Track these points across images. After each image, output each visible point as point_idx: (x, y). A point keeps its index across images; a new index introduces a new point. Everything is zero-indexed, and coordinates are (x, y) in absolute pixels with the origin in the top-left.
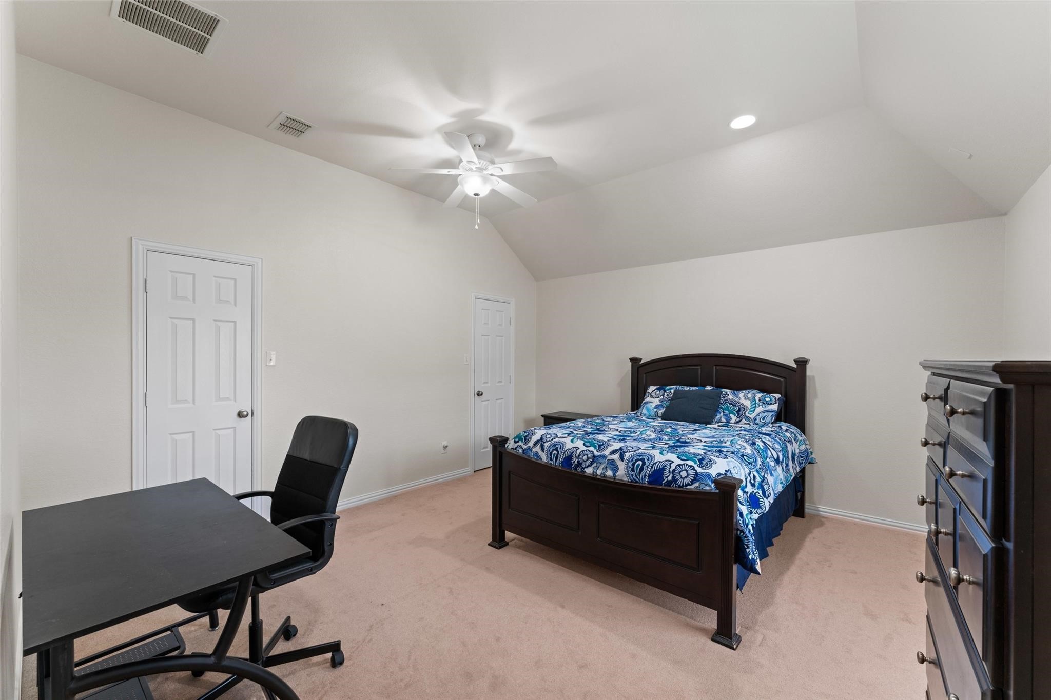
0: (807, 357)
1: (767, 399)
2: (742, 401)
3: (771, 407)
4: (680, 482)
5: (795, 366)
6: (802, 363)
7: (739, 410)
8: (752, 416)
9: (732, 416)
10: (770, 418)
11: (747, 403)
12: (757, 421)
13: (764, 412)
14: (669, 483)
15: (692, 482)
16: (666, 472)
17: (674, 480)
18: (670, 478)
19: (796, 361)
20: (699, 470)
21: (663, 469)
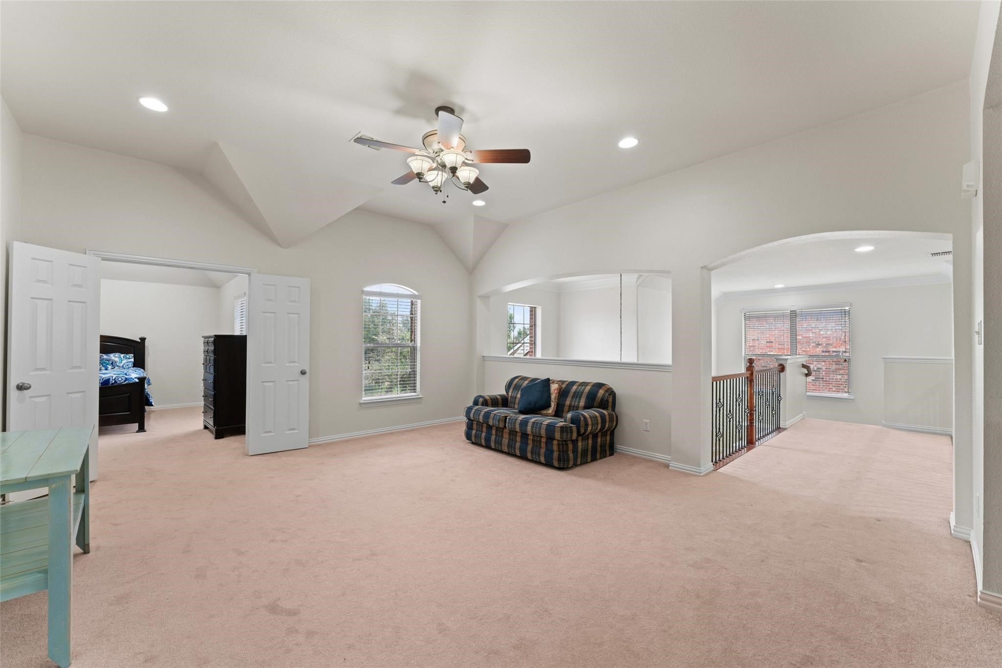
0: (145, 337)
1: (128, 357)
2: (113, 358)
3: (130, 360)
4: (119, 382)
5: (140, 341)
6: (143, 340)
7: (112, 363)
8: (121, 365)
9: (108, 366)
10: (131, 365)
11: (117, 359)
12: (124, 367)
13: (127, 362)
14: (113, 384)
15: (125, 381)
16: (111, 380)
17: (115, 382)
18: (113, 382)
19: (140, 339)
20: (127, 377)
21: (109, 379)
